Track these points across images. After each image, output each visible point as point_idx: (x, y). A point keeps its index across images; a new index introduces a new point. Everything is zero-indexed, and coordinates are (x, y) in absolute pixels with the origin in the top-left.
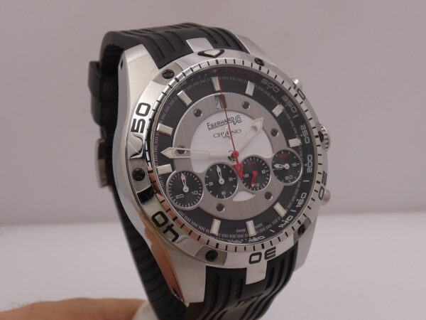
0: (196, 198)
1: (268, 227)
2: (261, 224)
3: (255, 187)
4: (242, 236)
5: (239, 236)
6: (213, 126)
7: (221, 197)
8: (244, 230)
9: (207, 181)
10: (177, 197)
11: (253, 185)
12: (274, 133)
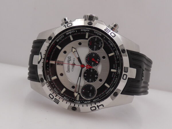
0: (93, 88)
1: (116, 62)
2: (114, 65)
3: (98, 62)
4: (115, 75)
5: (115, 77)
6: (69, 70)
7: (97, 78)
8: (113, 73)
9: (88, 81)
10: (90, 96)
11: (97, 62)
12: (80, 44)
